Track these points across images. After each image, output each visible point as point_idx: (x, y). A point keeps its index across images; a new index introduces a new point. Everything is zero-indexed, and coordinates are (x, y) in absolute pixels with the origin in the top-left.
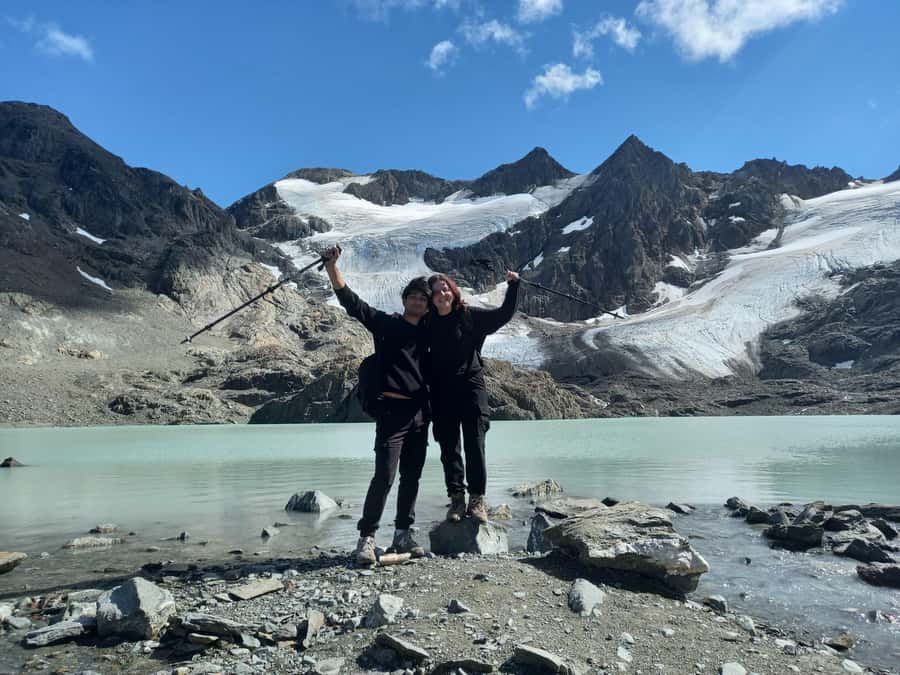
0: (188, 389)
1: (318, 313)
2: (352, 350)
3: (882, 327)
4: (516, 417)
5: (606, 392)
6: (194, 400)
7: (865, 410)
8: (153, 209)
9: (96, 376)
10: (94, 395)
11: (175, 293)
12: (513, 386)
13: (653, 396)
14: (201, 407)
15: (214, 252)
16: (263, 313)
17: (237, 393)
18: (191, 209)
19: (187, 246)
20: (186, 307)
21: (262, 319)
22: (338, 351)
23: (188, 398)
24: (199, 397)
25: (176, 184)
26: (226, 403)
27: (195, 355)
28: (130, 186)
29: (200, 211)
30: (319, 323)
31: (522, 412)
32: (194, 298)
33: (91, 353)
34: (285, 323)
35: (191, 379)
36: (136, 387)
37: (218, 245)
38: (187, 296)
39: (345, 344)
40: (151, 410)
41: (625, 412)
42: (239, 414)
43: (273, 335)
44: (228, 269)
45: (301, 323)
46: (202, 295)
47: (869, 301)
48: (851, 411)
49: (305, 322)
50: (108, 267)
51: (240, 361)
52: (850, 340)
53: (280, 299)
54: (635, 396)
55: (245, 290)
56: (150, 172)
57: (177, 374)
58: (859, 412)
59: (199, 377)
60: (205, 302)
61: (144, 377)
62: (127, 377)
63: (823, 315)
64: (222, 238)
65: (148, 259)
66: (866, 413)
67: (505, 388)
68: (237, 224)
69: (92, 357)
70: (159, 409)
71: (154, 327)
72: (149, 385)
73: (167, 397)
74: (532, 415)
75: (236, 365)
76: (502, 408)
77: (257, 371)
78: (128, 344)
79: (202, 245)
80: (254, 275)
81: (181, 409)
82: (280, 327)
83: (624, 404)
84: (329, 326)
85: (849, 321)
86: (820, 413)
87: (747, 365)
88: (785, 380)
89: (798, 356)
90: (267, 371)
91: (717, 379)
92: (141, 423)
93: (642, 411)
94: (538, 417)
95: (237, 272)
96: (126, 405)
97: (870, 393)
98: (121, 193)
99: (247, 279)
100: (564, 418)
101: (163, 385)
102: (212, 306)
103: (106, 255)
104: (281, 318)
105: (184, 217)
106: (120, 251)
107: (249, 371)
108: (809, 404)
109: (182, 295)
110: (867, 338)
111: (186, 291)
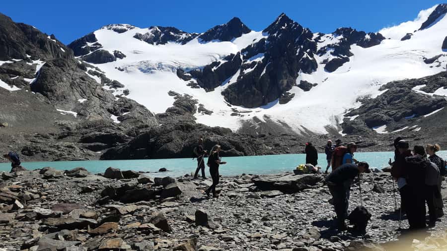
0: (61, 143)
1: (122, 103)
2: (142, 122)
3: (397, 111)
4: (236, 155)
5: (271, 142)
6: (65, 148)
7: (388, 149)
8: (30, 46)
9: (10, 136)
10: (11, 146)
11: (45, 92)
12: (233, 140)
13: (294, 144)
14: (69, 152)
15: (65, 70)
16: (93, 103)
17: (87, 145)
18: (49, 46)
19: (50, 67)
20: (52, 99)
21: (92, 106)
22: (134, 122)
23: (62, 147)
24: (68, 147)
25: (41, 33)
26: (82, 150)
27: (60, 125)
28: (17, 34)
29: (54, 47)
30: (123, 108)
31: (238, 153)
32: (56, 95)
33: (3, 124)
34: (105, 108)
35: (61, 137)
36: (32, 142)
37: (67, 66)
38: (51, 93)
39: (138, 119)
40: (43, 154)
41: (281, 152)
42: (90, 155)
43: (99, 114)
44: (72, 79)
45: (114, 108)
46: (59, 92)
47: (392, 98)
48: (382, 150)
49: (115, 107)
50: (7, 77)
51: (85, 128)
52: (382, 117)
53: (102, 95)
54: (284, 144)
55: (82, 90)
56: (25, 25)
57: (53, 135)
58: (386, 150)
59: (66, 136)
60: (61, 97)
61: (35, 137)
62: (26, 137)
63: (371, 105)
64: (69, 62)
65: (29, 73)
66: (389, 151)
67: (230, 141)
68: (74, 54)
69: (4, 126)
70: (47, 153)
71: (35, 110)
72: (39, 141)
73: (51, 147)
74: (243, 153)
75: (84, 130)
76: (229, 150)
77: (97, 133)
78: (22, 119)
79: (58, 66)
80: (87, 82)
81: (59, 153)
82: (102, 110)
83: (279, 148)
84: (129, 109)
85: (383, 108)
86: (369, 151)
87: (335, 129)
88: (353, 136)
89: (359, 124)
90: (102, 133)
91: (322, 136)
92: (39, 160)
93: (289, 151)
94: (246, 155)
95: (78, 80)
96: (29, 151)
97: (391, 142)
98: (11, 37)
99: (83, 85)
100: (256, 155)
101: (46, 140)
102: (65, 98)
103: (5, 71)
104: (103, 105)
105: (46, 50)
106: (13, 69)
107: (92, 133)
108: (365, 147)
109: (49, 93)
110: (390, 116)
111: (51, 91)
